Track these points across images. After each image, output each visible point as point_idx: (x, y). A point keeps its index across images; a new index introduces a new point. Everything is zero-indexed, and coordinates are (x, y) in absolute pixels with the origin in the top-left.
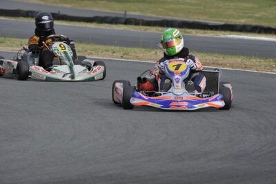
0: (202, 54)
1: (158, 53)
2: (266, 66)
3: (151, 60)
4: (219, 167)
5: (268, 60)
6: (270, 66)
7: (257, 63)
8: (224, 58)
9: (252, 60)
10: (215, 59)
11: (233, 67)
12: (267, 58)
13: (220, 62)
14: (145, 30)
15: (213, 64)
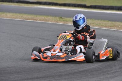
0: (27, 15)
1: (7, 14)
2: (55, 20)
3: (4, 17)
4: (34, 65)
5: (56, 18)
6: (57, 20)
7: (51, 19)
8: (36, 16)
9: (49, 18)
10: (32, 17)
11: (40, 21)
12: (55, 17)
13: (35, 18)
14: (1, 4)
15: (32, 19)
